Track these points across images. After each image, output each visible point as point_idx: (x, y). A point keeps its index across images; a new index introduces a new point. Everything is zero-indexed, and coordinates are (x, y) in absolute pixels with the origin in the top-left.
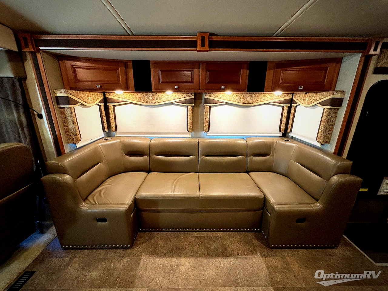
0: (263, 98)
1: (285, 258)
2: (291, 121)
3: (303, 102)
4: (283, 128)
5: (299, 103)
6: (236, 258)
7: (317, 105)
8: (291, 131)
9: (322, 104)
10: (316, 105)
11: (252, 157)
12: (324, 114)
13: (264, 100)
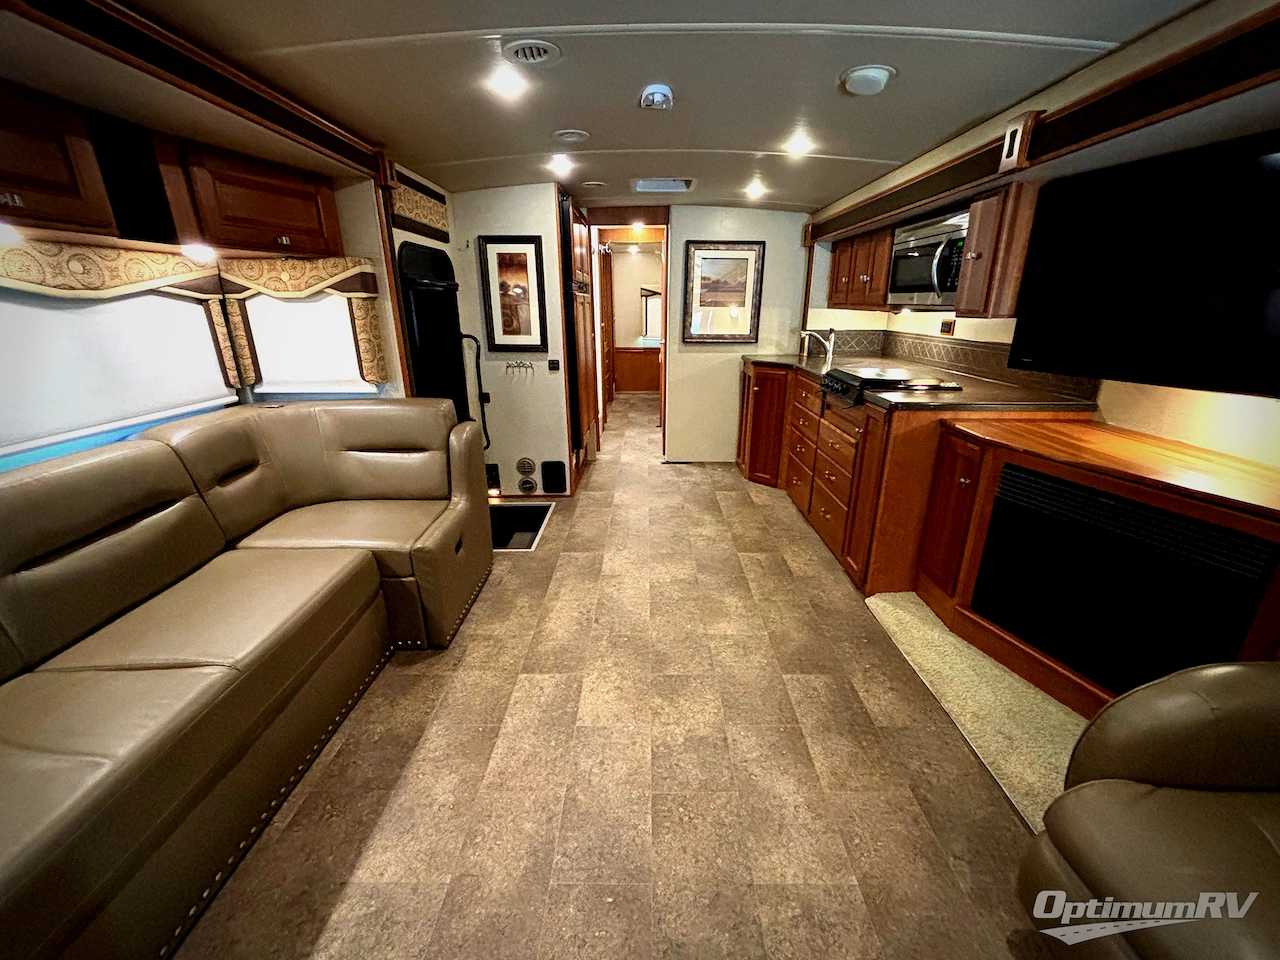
0: (135, 269)
1: (477, 635)
2: (247, 348)
3: (272, 284)
4: (232, 374)
5: (255, 288)
6: (433, 720)
7: (326, 290)
8: (259, 379)
9: (340, 287)
10: (321, 292)
11: (218, 488)
12: (357, 313)
13: (141, 279)
